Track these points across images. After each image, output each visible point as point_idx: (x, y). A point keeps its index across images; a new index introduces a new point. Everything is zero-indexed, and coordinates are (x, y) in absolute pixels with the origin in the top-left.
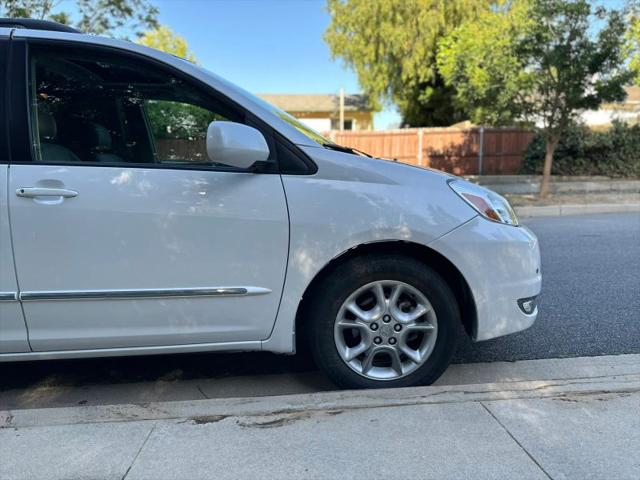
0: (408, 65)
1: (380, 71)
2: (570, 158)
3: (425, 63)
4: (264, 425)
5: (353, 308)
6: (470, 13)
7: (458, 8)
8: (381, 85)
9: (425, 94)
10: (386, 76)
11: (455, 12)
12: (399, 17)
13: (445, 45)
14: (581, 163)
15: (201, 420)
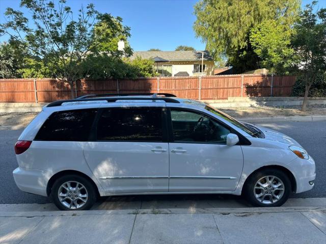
0: (235, 41)
1: (221, 43)
2: (316, 89)
3: (243, 40)
4: (242, 216)
5: (260, 183)
6: (267, 16)
7: (261, 14)
8: (221, 50)
9: (242, 54)
10: (224, 46)
11: (259, 15)
12: (231, 19)
13: (254, 32)
14: (322, 91)
15: (224, 214)
